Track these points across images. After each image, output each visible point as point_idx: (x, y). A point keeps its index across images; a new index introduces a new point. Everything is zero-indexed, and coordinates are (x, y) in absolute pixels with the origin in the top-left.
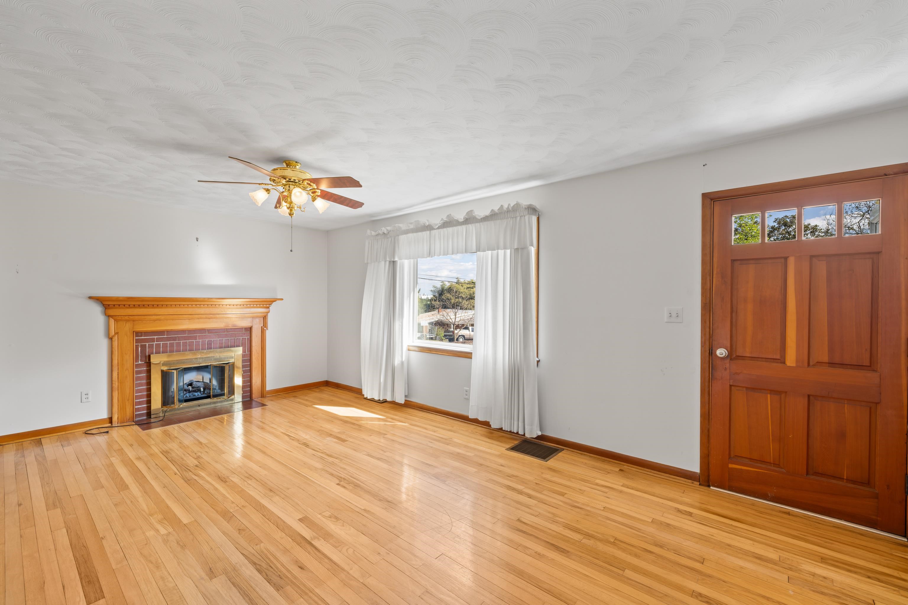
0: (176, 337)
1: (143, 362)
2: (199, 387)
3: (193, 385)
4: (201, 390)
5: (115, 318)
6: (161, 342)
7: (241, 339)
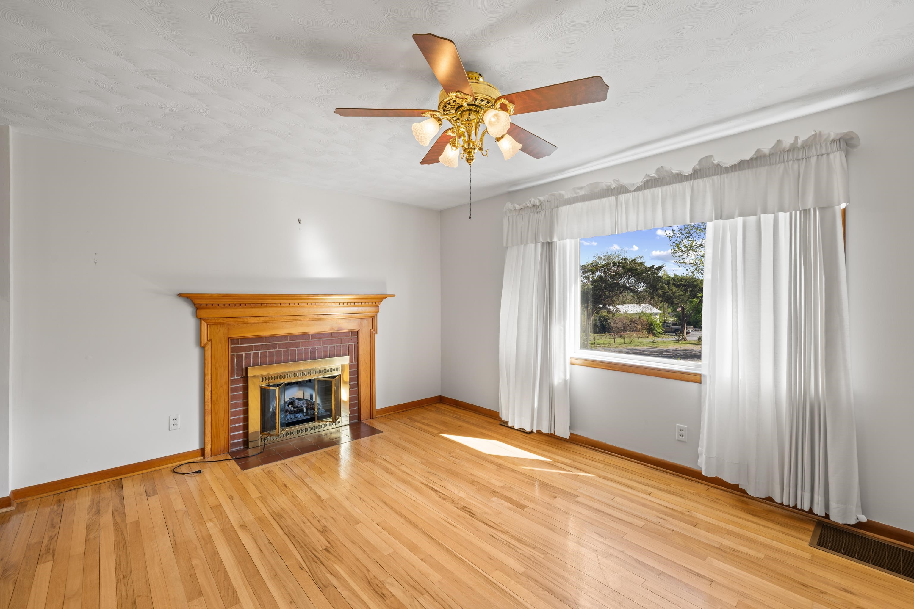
0: (276, 344)
1: (240, 377)
2: (301, 406)
3: (295, 405)
4: (303, 410)
5: (208, 321)
6: (259, 350)
7: (348, 346)
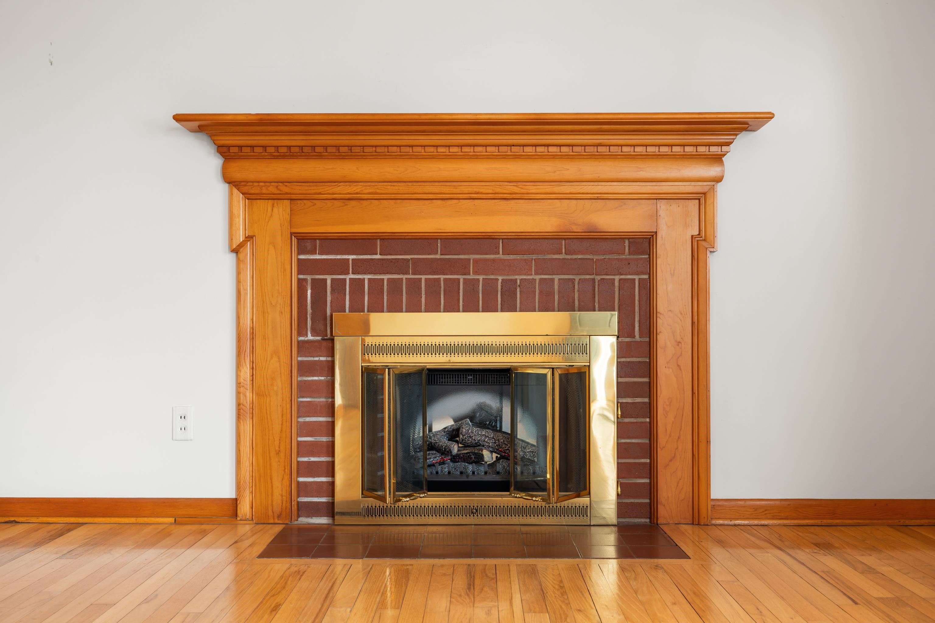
0: (408, 260)
1: (319, 338)
2: (478, 445)
3: (461, 436)
4: (483, 455)
5: (245, 189)
6: (365, 273)
7: (617, 284)
